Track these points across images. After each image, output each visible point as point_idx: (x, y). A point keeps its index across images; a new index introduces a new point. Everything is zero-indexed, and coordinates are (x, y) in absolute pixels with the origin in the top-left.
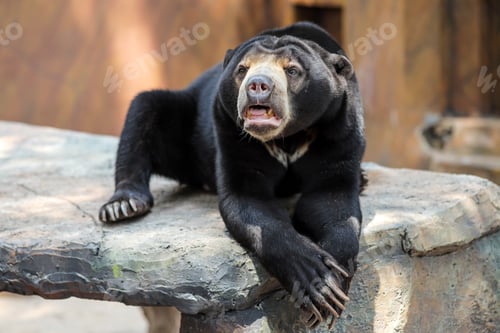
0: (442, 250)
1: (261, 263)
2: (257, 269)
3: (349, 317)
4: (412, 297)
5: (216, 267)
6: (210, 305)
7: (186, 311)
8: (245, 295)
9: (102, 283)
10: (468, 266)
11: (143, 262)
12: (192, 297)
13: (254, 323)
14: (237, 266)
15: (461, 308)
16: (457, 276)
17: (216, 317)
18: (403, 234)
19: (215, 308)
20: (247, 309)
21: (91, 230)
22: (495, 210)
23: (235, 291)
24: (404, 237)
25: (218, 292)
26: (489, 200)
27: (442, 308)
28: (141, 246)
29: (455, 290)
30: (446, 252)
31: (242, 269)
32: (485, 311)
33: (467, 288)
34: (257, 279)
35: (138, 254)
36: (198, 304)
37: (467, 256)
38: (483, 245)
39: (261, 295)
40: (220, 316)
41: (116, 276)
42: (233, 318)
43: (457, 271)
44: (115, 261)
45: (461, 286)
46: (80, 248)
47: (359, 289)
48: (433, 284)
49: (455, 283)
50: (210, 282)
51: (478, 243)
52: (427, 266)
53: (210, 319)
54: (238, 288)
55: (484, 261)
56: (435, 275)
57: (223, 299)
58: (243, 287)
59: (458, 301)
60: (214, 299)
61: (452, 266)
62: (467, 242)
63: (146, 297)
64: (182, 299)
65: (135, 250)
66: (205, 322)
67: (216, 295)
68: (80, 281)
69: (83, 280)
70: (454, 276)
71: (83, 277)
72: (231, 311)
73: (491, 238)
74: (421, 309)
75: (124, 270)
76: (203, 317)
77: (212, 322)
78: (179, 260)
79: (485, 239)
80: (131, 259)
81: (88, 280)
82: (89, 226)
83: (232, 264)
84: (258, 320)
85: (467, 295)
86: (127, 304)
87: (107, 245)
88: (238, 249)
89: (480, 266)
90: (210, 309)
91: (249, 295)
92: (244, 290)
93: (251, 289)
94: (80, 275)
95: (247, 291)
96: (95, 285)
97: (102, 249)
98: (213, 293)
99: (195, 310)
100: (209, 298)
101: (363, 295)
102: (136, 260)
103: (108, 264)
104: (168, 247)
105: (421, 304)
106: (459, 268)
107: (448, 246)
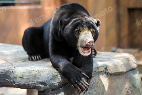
0: (117, 74)
1: (62, 74)
2: (61, 77)
3: (89, 93)
4: (108, 87)
5: (48, 76)
6: (46, 88)
7: (39, 90)
8: (57, 84)
9: (13, 82)
10: (125, 79)
11: (26, 75)
12: (41, 86)
13: (60, 93)
14: (55, 76)
15: (123, 92)
16: (122, 82)
17: (48, 92)
18: (106, 68)
19: (48, 89)
20: (58, 89)
21: (11, 67)
22: (133, 63)
23: (54, 83)
24: (106, 69)
25: (49, 84)
26: (131, 60)
27: (117, 92)
28: (26, 70)
29: (121, 86)
30: (118, 74)
31: (56, 77)
32: (130, 93)
33: (125, 86)
34: (61, 80)
35: (24, 73)
36: (43, 88)
37: (125, 76)
38: (130, 73)
39: (62, 85)
40: (50, 92)
41: (18, 79)
42: (54, 92)
43: (122, 81)
44: (18, 75)
45: (123, 85)
46: (7, 71)
47: (92, 84)
48: (115, 84)
49: (121, 84)
50: (47, 81)
51: (128, 72)
52: (113, 79)
53: (46, 93)
54: (55, 83)
55: (130, 78)
56: (115, 81)
57: (50, 86)
58: (57, 82)
59: (122, 90)
60: (48, 86)
61: (120, 79)
62: (125, 72)
63: (27, 86)
64: (38, 86)
65: (24, 71)
66: (45, 94)
67: (49, 85)
68: (7, 81)
69: (8, 81)
70: (121, 82)
71: (8, 80)
72: (53, 90)
73: (132, 71)
74: (111, 91)
75: (20, 78)
76: (44, 92)
77: (47, 94)
78: (37, 74)
79: (130, 72)
80: (22, 74)
81: (9, 81)
82: (10, 66)
83: (53, 75)
84: (61, 93)
85: (125, 88)
86: (21, 88)
87: (15, 70)
88: (55, 70)
89: (129, 79)
90: (47, 89)
91: (58, 85)
92: (57, 83)
93: (59, 83)
94: (7, 79)
95: (58, 83)
96: (11, 82)
97: (14, 71)
98: (47, 84)
99: (42, 90)
100: (46, 86)
101: (93, 86)
102: (24, 74)
103: (15, 76)
104: (34, 70)
105: (111, 90)
106: (122, 80)
107: (119, 73)
